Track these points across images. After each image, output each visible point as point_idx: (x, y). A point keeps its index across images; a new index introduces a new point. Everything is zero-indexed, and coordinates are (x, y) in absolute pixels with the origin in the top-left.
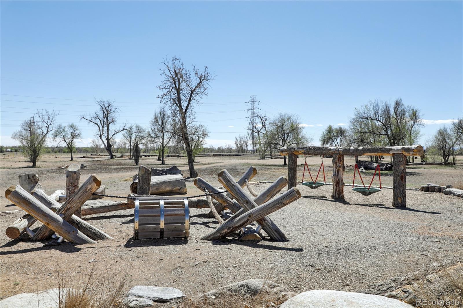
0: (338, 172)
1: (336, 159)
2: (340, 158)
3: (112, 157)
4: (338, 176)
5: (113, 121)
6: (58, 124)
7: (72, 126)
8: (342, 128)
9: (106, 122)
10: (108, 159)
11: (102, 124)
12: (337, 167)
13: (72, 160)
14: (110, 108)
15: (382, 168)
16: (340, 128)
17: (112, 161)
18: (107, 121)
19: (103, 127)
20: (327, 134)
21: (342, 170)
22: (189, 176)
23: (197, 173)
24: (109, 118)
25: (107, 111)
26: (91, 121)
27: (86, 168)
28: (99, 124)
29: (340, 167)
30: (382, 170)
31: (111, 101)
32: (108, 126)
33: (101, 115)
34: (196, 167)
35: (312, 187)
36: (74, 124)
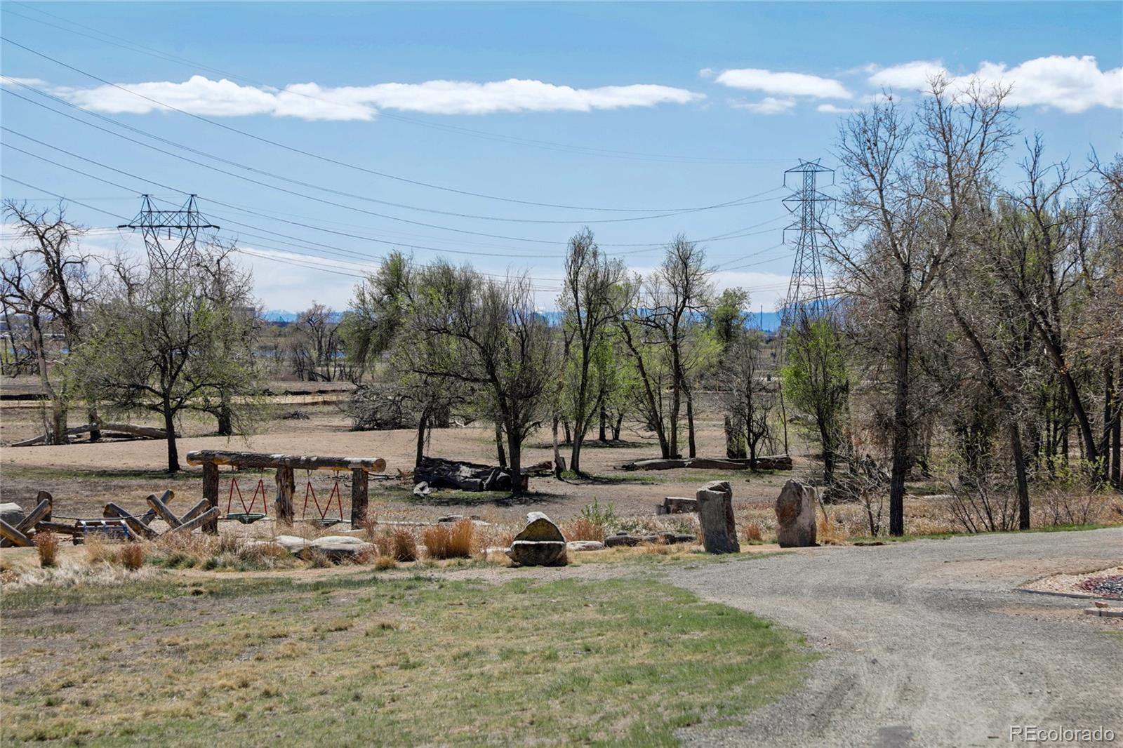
0: (284, 495)
1: (281, 475)
2: (287, 472)
4: (284, 501)
8: (456, 274)
12: (282, 486)
15: (481, 484)
16: (447, 272)
20: (379, 302)
21: (289, 491)
29: (287, 487)
30: (481, 489)
35: (244, 522)
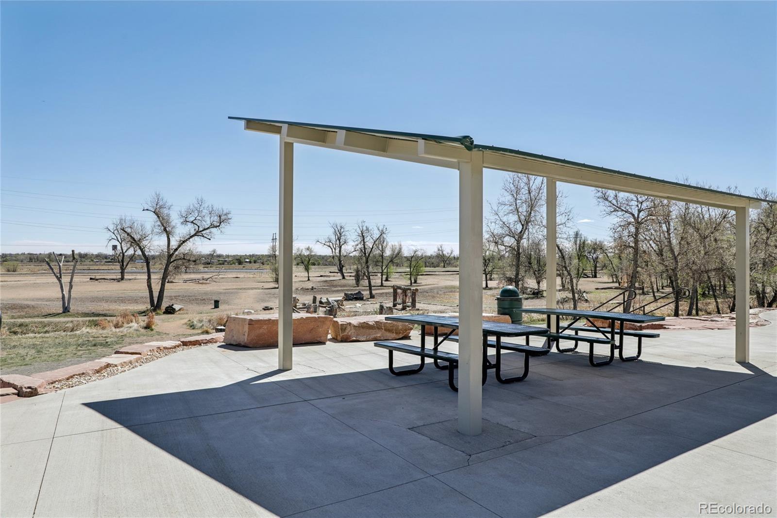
3: (344, 278)
5: (345, 243)
6: (297, 247)
7: (308, 249)
9: (338, 244)
10: (340, 280)
11: (335, 247)
13: (309, 280)
14: (342, 230)
17: (343, 281)
18: (340, 243)
19: (335, 249)
22: (369, 297)
23: (374, 296)
24: (341, 240)
25: (340, 234)
26: (325, 244)
27: (315, 290)
28: (332, 246)
31: (343, 225)
32: (340, 247)
33: (333, 238)
34: (374, 292)
36: (310, 247)
